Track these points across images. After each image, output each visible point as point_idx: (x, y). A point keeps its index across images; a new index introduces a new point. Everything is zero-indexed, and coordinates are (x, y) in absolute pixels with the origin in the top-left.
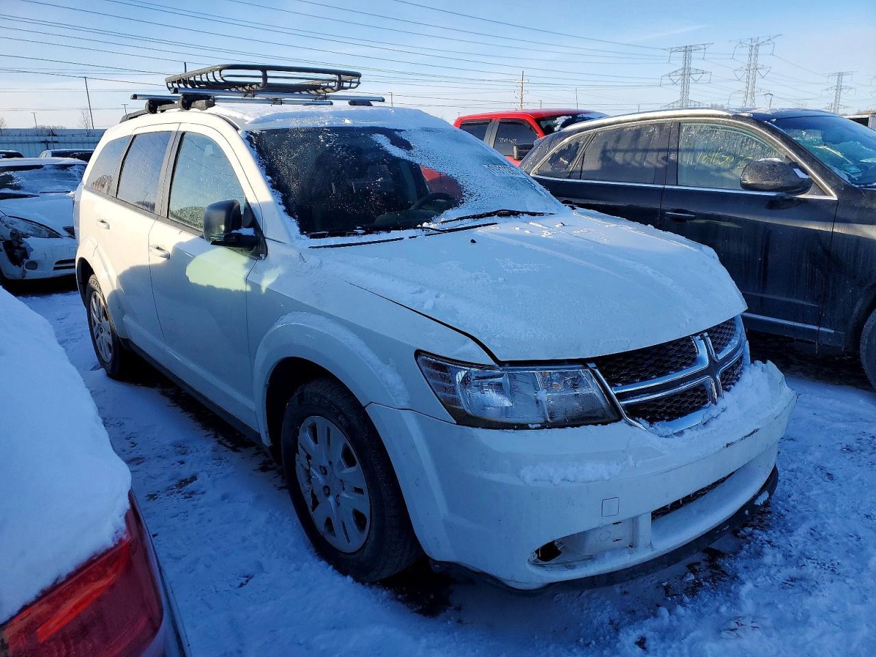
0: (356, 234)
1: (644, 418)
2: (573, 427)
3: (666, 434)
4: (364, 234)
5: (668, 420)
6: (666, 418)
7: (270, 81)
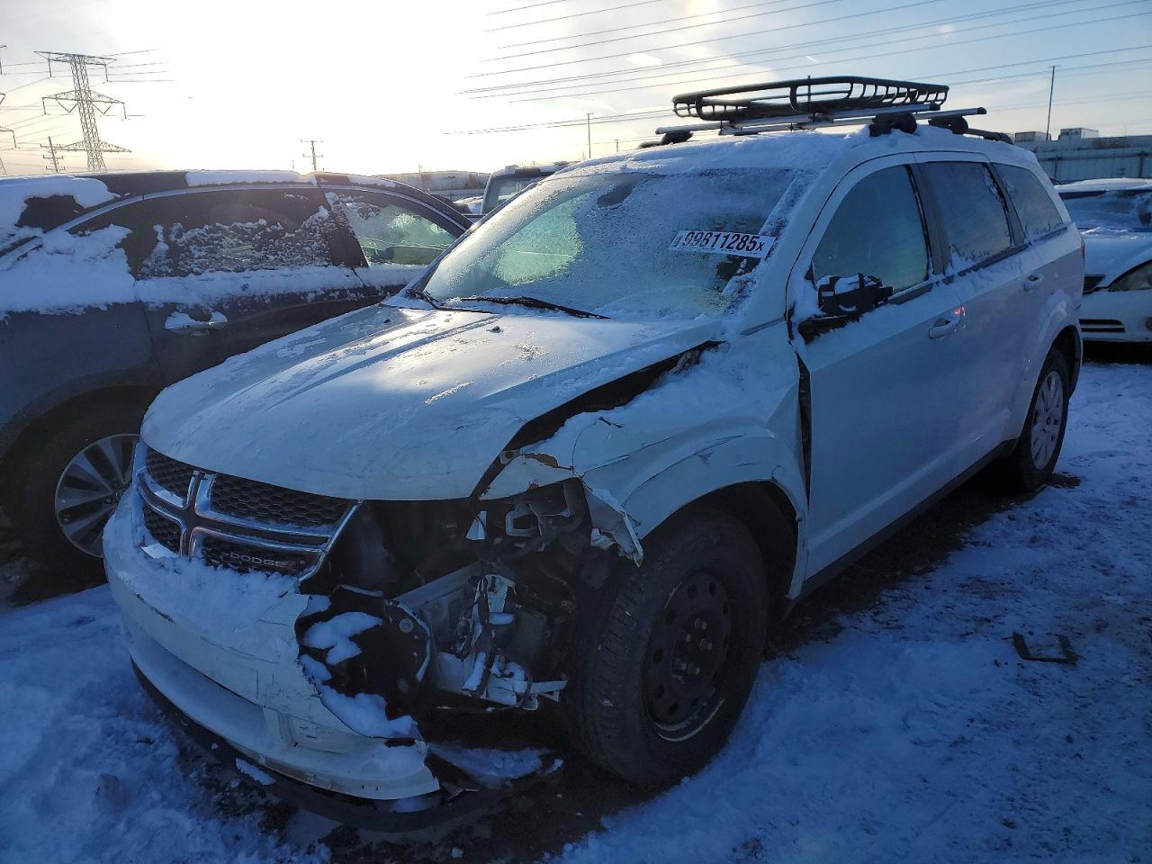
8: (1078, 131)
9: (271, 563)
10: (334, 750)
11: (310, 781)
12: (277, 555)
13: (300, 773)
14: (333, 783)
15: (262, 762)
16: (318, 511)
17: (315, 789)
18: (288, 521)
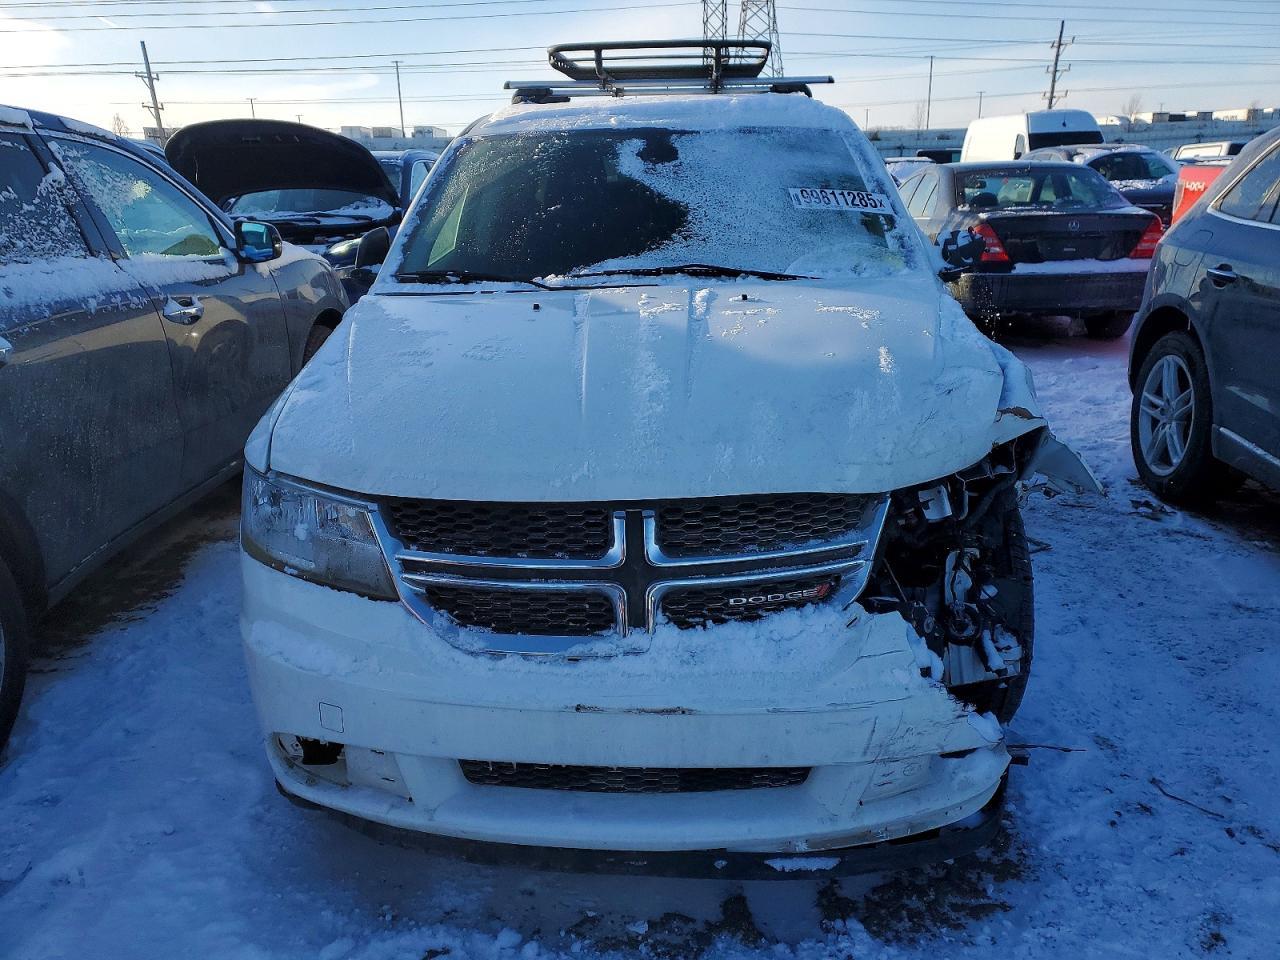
0: (449, 282)
1: (451, 612)
2: (333, 588)
3: (468, 647)
4: (457, 282)
5: (494, 629)
6: (493, 625)
7: (606, 64)
8: (430, 131)
9: (798, 594)
10: (909, 788)
11: (882, 837)
12: (801, 583)
13: (867, 833)
14: (912, 826)
15: (803, 847)
16: (840, 517)
17: (892, 842)
18: (807, 538)
